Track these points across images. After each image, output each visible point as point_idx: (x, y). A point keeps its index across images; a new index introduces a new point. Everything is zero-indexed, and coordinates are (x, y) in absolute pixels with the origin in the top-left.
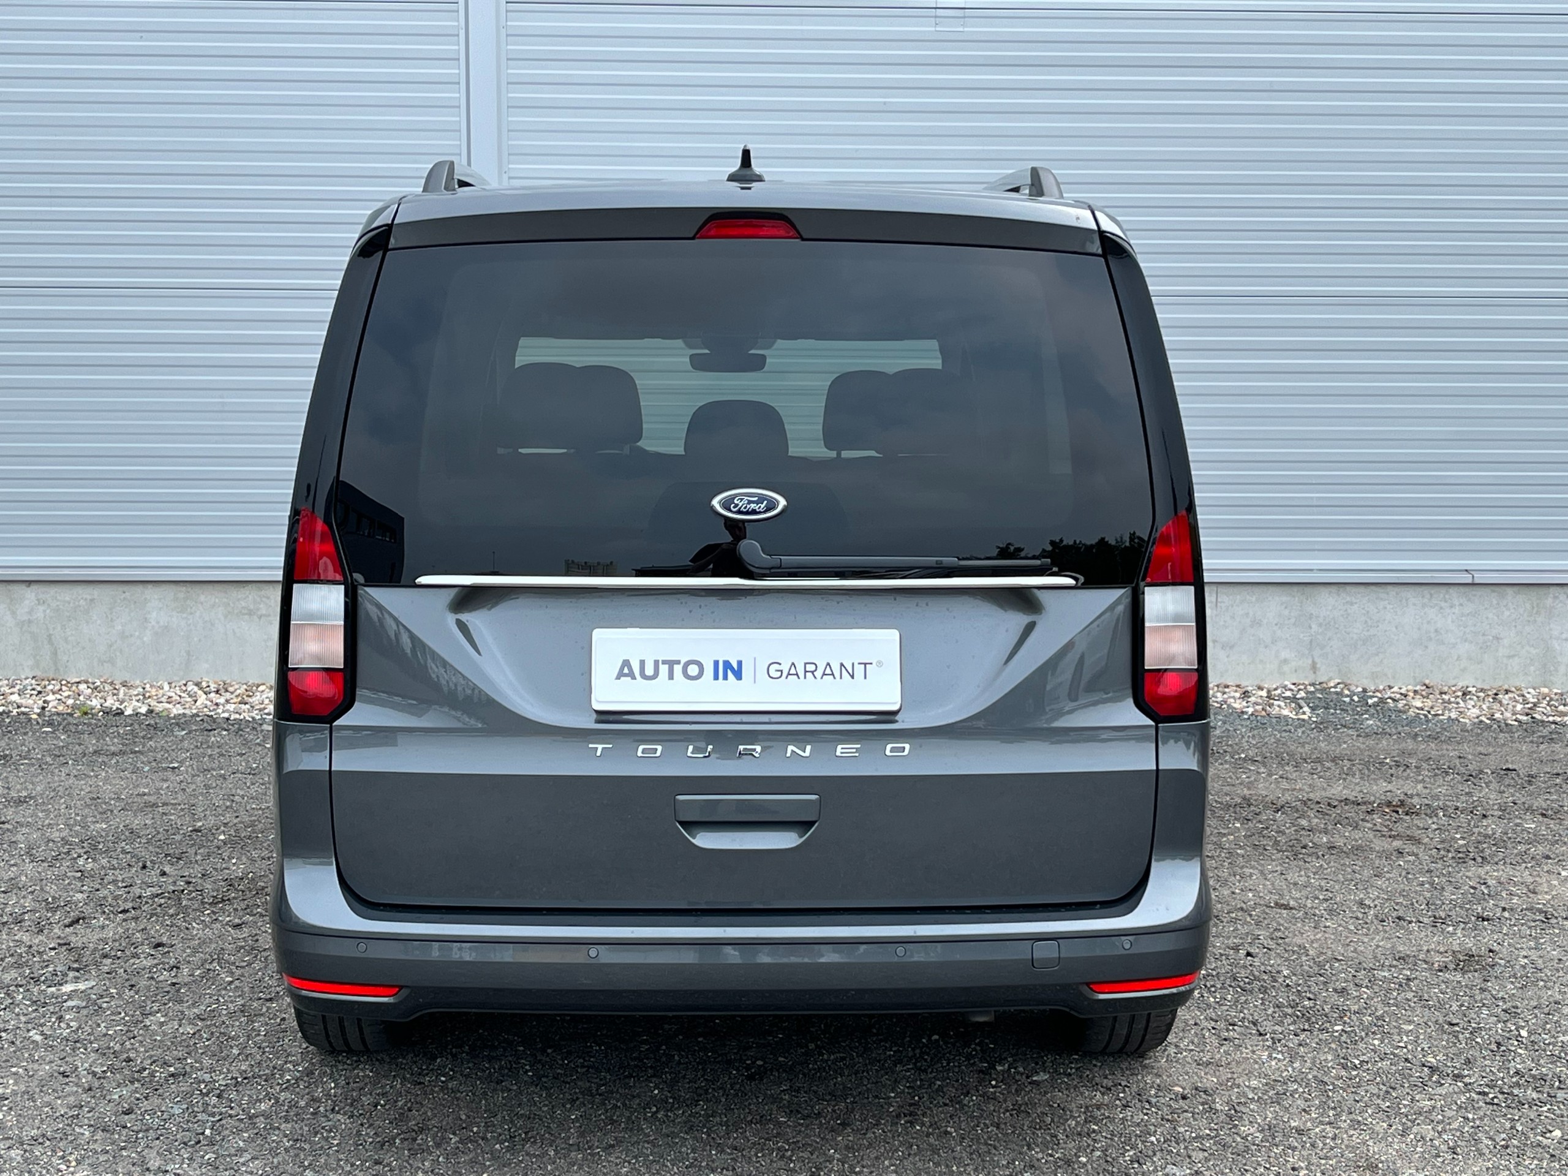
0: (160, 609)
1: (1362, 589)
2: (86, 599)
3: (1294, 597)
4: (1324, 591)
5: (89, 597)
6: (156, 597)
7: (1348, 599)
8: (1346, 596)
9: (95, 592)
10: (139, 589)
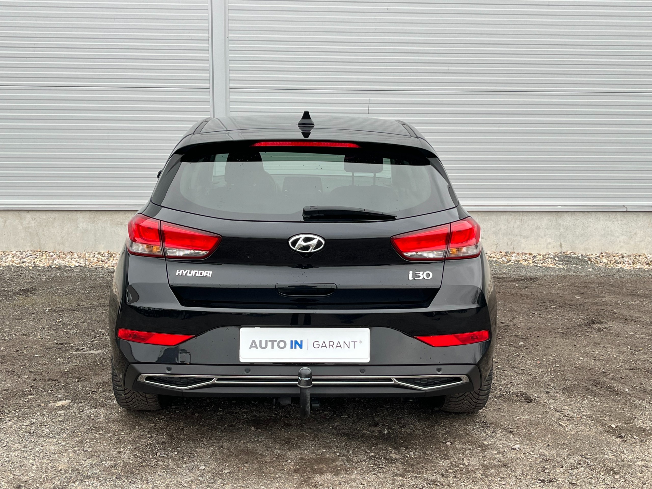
0: (83, 222)
1: (581, 214)
2: (52, 218)
3: (553, 217)
4: (566, 215)
5: (53, 217)
6: (82, 217)
7: (576, 218)
8: (575, 216)
9: (56, 215)
10: (74, 214)
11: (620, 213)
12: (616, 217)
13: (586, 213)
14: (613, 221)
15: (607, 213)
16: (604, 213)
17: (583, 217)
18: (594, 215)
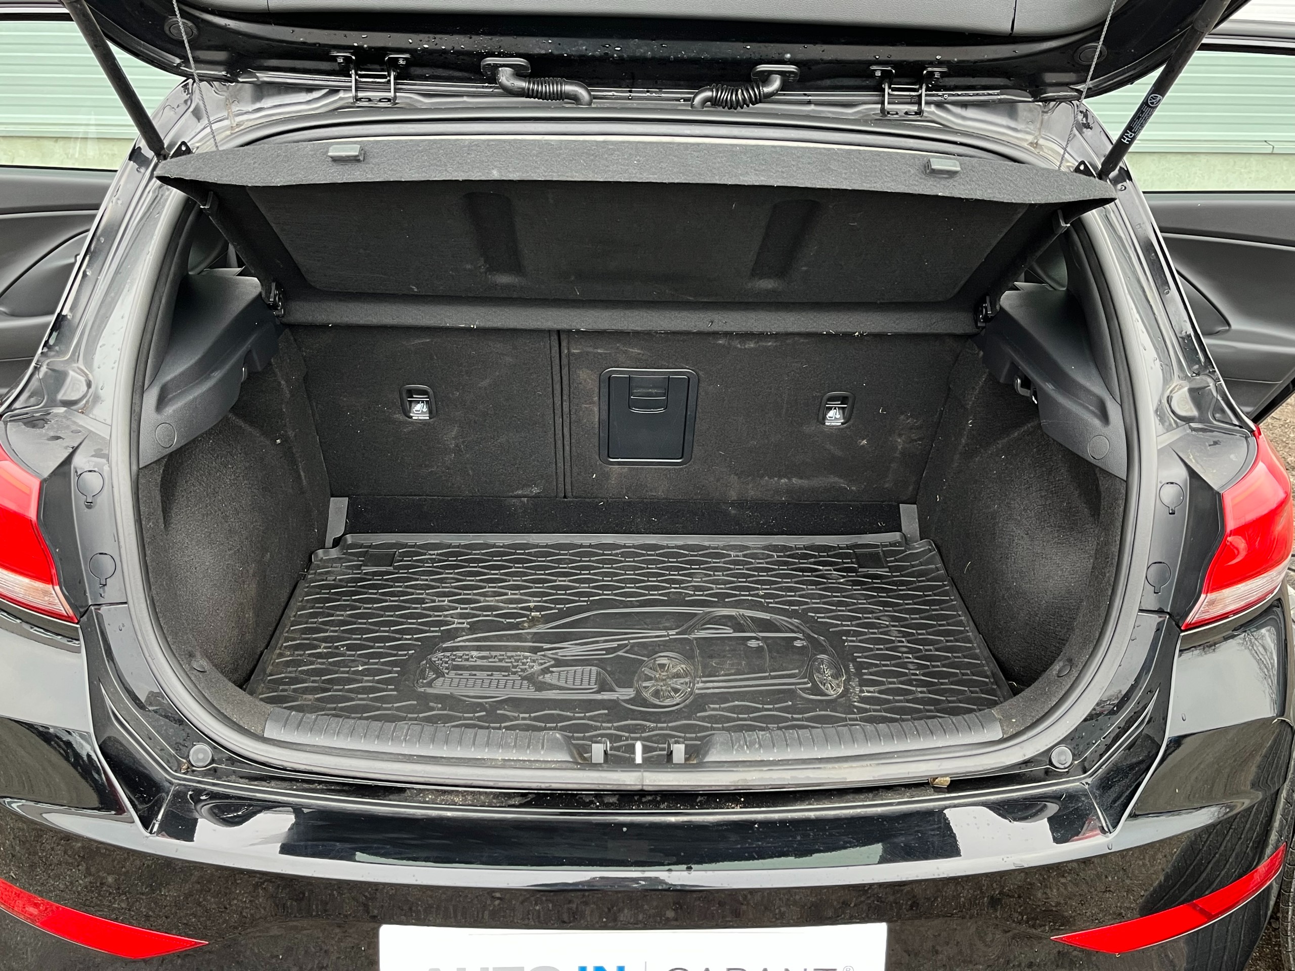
11: (1256, 157)
12: (1247, 164)
13: (1189, 156)
14: (1241, 173)
15: (1231, 156)
16: (1226, 157)
17: (1181, 166)
18: (1204, 159)
